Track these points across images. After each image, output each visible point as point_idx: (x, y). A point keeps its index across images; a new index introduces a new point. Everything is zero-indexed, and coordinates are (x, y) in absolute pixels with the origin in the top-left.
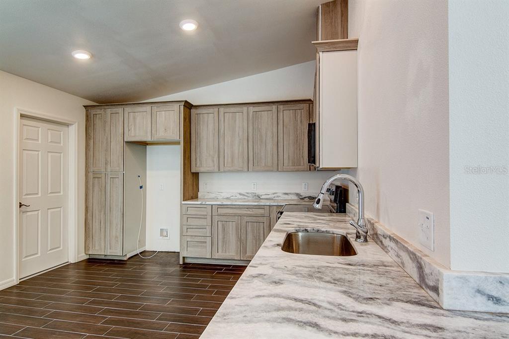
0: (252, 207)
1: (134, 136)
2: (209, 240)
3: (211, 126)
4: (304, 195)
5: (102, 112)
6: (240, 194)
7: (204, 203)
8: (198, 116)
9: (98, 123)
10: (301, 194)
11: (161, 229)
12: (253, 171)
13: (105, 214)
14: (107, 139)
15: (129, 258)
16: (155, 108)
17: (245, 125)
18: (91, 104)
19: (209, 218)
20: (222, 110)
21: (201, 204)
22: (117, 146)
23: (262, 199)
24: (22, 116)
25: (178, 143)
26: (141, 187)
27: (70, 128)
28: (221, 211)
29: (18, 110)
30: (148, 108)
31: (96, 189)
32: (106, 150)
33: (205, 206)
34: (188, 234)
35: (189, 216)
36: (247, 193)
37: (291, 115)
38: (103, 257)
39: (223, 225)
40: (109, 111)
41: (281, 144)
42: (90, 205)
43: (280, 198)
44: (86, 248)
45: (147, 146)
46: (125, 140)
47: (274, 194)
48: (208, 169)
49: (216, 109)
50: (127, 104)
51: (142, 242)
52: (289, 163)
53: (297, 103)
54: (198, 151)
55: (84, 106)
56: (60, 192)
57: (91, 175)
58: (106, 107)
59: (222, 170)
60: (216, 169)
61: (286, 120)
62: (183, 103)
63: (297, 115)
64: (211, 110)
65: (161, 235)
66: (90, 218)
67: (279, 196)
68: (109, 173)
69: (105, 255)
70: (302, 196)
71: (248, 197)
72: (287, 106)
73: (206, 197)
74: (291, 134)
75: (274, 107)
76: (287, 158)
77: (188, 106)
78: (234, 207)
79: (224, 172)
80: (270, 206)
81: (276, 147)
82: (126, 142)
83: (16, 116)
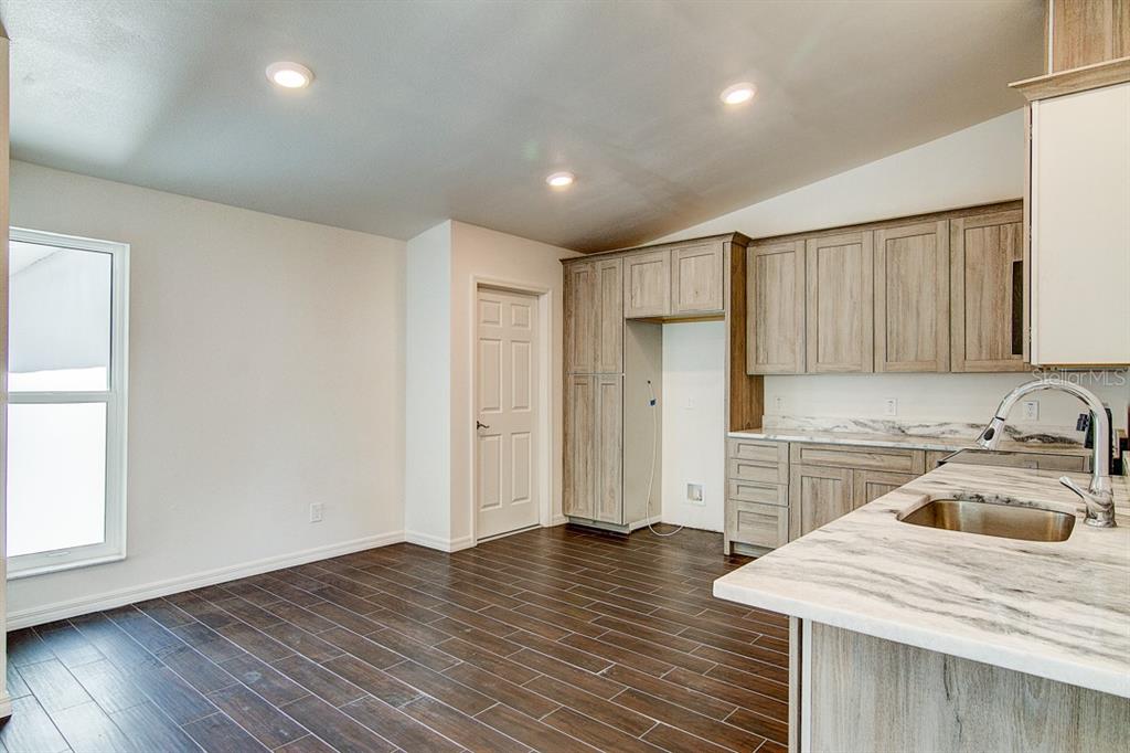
0: (879, 450)
1: (642, 308)
2: (782, 513)
3: (788, 279)
4: (1026, 431)
5: (588, 268)
6: (856, 423)
7: (772, 437)
8: (761, 260)
9: (583, 288)
10: (1018, 429)
11: (689, 485)
12: (887, 372)
13: (593, 446)
14: (596, 314)
15: (633, 532)
16: (677, 250)
17: (868, 271)
18: (572, 256)
19: (783, 468)
20: (813, 242)
21: (766, 439)
22: (611, 327)
23: (910, 436)
24: (480, 286)
25: (721, 317)
26: (653, 403)
27: (542, 298)
28: (808, 456)
29: (475, 278)
30: (664, 254)
31: (580, 401)
32: (595, 336)
33: (775, 444)
34: (740, 497)
35: (740, 462)
36: (874, 421)
37: (988, 239)
38: (590, 524)
39: (813, 486)
40: (599, 265)
41: (958, 311)
42: (571, 431)
43: (957, 436)
44: (565, 506)
45: (664, 325)
46: (626, 316)
47: (941, 425)
48: (782, 367)
49: (800, 243)
51: (654, 504)
52: (980, 353)
53: (1004, 208)
54: (761, 330)
55: (561, 261)
56: (527, 407)
57: (571, 379)
58: (595, 259)
59: (811, 369)
60: (800, 368)
61: (973, 251)
62: (730, 238)
63: (1002, 237)
64: (789, 245)
65: (690, 496)
66: (570, 453)
67: (957, 432)
68: (600, 376)
69: (595, 522)
70: (1020, 433)
71: (877, 430)
72: (973, 219)
73: (779, 427)
74: (986, 287)
75: (941, 224)
76: (976, 341)
77: (741, 242)
78: (839, 448)
79: (818, 374)
80: (926, 451)
81: (946, 315)
82: (628, 319)
83: (472, 288)
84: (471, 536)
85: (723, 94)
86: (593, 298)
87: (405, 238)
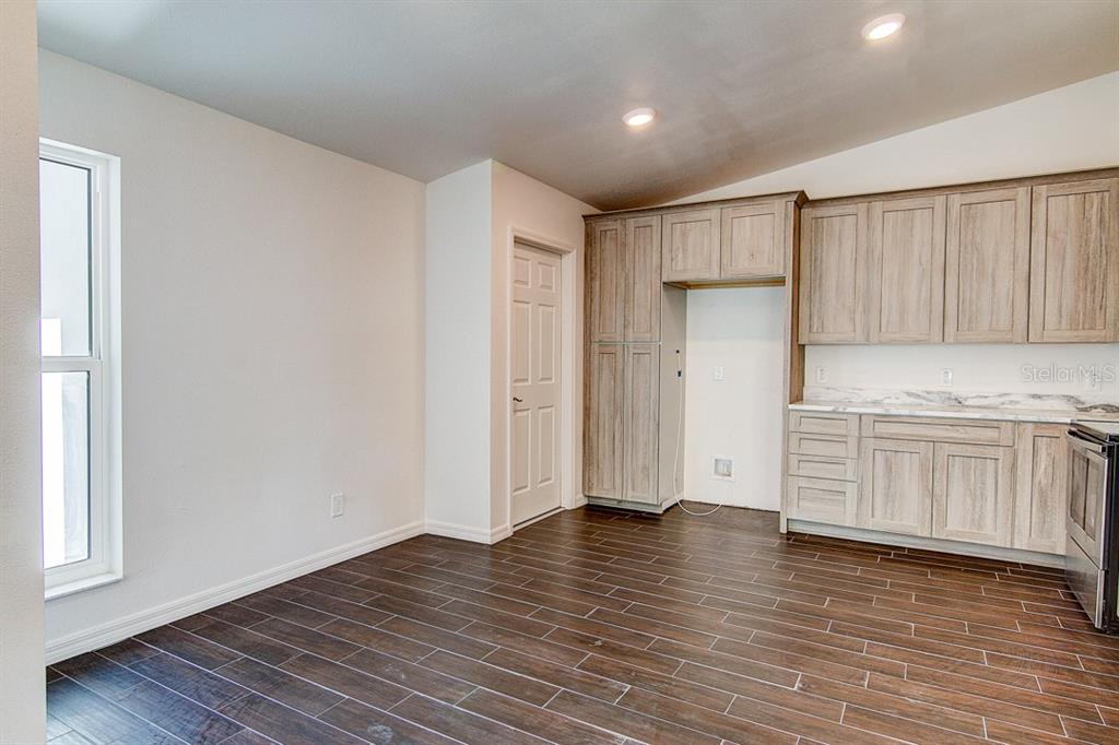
1: (685, 270)
2: (851, 490)
3: (849, 245)
4: (1089, 401)
5: (617, 225)
6: (909, 394)
7: (841, 410)
8: (816, 222)
9: (608, 248)
10: (1082, 399)
11: (716, 460)
12: (957, 343)
13: (622, 422)
14: (627, 275)
15: (668, 510)
16: (729, 211)
17: (940, 236)
18: (592, 213)
19: (852, 443)
20: (878, 205)
21: (834, 412)
22: (646, 291)
23: (967, 406)
24: (518, 241)
25: (780, 281)
26: (680, 373)
27: (566, 258)
28: (882, 429)
29: (513, 231)
30: (713, 213)
31: (606, 374)
32: (625, 301)
33: (844, 417)
34: (801, 472)
35: (802, 436)
36: (928, 393)
37: (1072, 208)
38: (614, 504)
39: (887, 460)
40: (631, 222)
41: (1037, 280)
42: (594, 406)
43: (1018, 406)
44: (586, 483)
45: (688, 291)
46: (665, 279)
47: (1000, 396)
49: (862, 206)
50: (669, 207)
51: (679, 483)
52: (1060, 322)
53: (1090, 176)
54: (816, 298)
55: (583, 217)
56: (551, 379)
57: (595, 347)
58: (626, 216)
59: (874, 337)
60: (859, 337)
61: (1056, 220)
62: (795, 197)
63: (1087, 207)
64: (850, 208)
65: (729, 465)
66: (593, 428)
67: (1017, 402)
68: (631, 345)
69: (620, 501)
70: (1083, 403)
71: (931, 401)
72: (1057, 188)
73: (822, 399)
74: (1068, 256)
75: (1022, 192)
76: (1056, 311)
77: (802, 201)
78: (918, 421)
79: (881, 343)
80: (1015, 422)
81: (1025, 284)
82: (664, 283)
83: (510, 241)
84: (508, 524)
85: (864, 29)
86: (623, 260)
87: (426, 180)
